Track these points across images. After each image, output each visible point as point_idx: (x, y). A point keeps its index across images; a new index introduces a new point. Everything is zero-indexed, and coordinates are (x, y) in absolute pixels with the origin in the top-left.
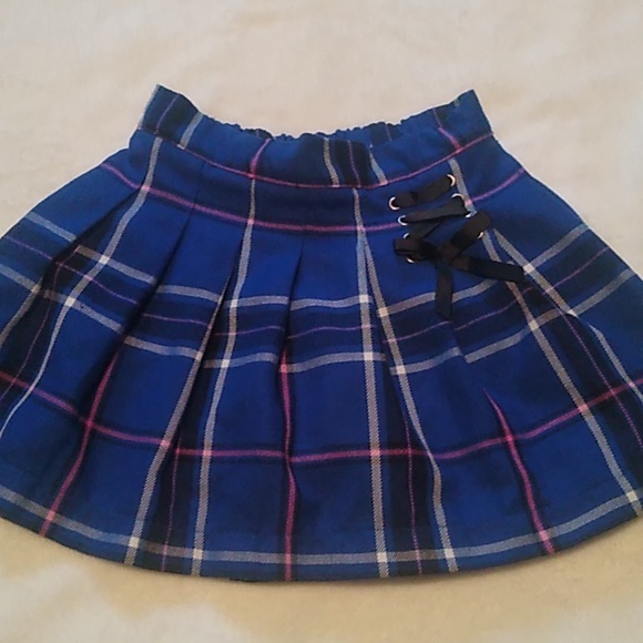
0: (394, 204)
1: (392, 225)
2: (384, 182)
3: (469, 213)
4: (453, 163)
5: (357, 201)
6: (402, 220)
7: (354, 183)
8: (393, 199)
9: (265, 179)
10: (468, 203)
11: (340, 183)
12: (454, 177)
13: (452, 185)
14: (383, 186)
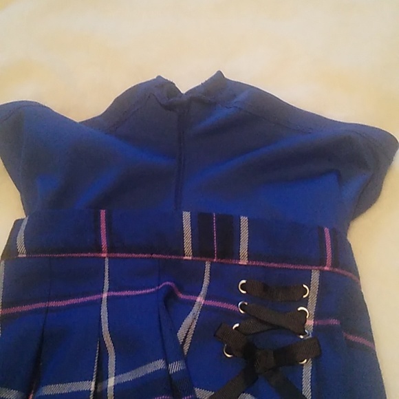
0: (243, 287)
1: (231, 307)
2: (244, 261)
3: (304, 334)
4: (315, 276)
6: (243, 307)
7: (210, 255)
8: (244, 281)
9: (118, 255)
10: (310, 323)
11: (193, 255)
12: (310, 290)
13: (304, 296)
14: (240, 265)
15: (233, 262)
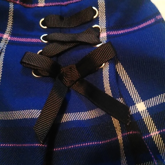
5: (11, 14)
12: (98, 11)
13: (95, 17)
14: (39, 7)
15: (33, 6)
